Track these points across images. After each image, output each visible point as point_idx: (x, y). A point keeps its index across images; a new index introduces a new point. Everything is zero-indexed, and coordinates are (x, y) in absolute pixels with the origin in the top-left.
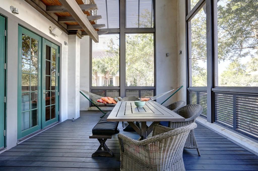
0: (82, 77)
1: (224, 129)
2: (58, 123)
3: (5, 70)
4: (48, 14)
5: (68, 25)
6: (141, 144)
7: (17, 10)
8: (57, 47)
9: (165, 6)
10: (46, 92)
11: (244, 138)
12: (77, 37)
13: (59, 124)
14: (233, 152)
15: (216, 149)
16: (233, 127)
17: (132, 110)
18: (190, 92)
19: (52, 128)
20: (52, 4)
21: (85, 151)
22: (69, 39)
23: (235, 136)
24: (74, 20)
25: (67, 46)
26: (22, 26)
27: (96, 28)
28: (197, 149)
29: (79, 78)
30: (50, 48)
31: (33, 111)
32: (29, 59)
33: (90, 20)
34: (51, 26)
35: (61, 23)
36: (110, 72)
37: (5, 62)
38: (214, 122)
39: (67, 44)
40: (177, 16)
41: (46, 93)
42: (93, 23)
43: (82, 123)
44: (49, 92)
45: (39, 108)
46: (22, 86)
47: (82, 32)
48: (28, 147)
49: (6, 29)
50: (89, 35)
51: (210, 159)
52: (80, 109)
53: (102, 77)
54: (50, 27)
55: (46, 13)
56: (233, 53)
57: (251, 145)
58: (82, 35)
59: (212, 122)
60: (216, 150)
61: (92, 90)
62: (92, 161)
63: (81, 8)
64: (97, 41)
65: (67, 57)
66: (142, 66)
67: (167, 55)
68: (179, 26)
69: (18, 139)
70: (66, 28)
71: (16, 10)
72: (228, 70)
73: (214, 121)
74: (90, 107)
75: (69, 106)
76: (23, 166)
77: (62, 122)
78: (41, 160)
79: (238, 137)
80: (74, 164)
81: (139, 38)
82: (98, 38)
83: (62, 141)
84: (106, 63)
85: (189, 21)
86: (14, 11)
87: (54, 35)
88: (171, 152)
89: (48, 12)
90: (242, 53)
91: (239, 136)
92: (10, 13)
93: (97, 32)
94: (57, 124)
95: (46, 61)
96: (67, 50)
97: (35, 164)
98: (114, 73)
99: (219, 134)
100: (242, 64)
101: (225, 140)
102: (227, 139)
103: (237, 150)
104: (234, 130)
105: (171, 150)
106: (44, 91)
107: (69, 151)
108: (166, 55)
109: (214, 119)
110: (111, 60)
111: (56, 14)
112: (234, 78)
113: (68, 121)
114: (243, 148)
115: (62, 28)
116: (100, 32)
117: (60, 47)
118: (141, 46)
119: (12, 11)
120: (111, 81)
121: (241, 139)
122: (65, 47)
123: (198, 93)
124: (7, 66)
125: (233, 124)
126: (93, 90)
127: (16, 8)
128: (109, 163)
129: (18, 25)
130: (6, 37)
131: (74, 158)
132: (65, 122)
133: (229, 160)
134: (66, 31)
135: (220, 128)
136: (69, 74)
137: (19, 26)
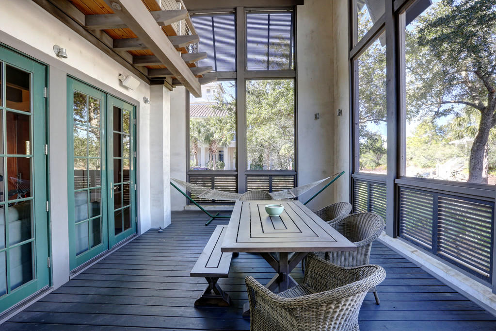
0: (173, 154)
1: (416, 251)
2: (135, 236)
3: (47, 156)
4: (116, 53)
5: (150, 70)
6: (284, 306)
7: (64, 51)
8: (131, 109)
9: (313, 32)
10: (115, 186)
11: (450, 270)
12: (164, 89)
13: (138, 238)
14: (433, 296)
15: (405, 289)
16: (431, 247)
17: (261, 223)
18: (355, 182)
19: (126, 247)
20: (123, 36)
21: (183, 294)
22: (151, 91)
23: (435, 264)
24: (160, 62)
25: (148, 105)
26: (72, 78)
27: (197, 75)
28: (374, 293)
29: (169, 157)
30: (120, 110)
31: (94, 220)
32: (86, 122)
33: (187, 61)
34: (121, 73)
35: (138, 67)
36: (220, 141)
37: (47, 143)
38: (398, 237)
39: (148, 101)
40: (333, 49)
41: (115, 188)
42: (191, 66)
43: (175, 237)
44: (120, 186)
45: (103, 215)
46: (75, 170)
47: (173, 80)
48: (87, 284)
49: (46, 86)
50: (185, 86)
51: (395, 309)
52: (171, 209)
53: (206, 148)
54: (120, 75)
55: (113, 51)
56: (426, 109)
57: (464, 283)
58: (173, 84)
59: (395, 237)
60: (405, 291)
61: (190, 176)
62: (196, 315)
63: (171, 42)
64: (198, 95)
65: (148, 122)
66: (273, 130)
67: (316, 117)
68: (337, 67)
69: (70, 270)
70: (147, 74)
71: (62, 52)
72: (414, 136)
73: (398, 235)
74: (187, 205)
75: (152, 206)
76: (81, 322)
77: (141, 234)
78: (110, 313)
79: (441, 267)
80: (165, 321)
81: (268, 86)
82: (200, 90)
83: (144, 273)
84: (212, 126)
85: (355, 60)
86: (60, 53)
87: (126, 88)
88: (336, 320)
89: (116, 49)
90: (441, 110)
91: (441, 265)
92: (53, 58)
93: (198, 80)
94: (134, 238)
95: (114, 133)
96: (149, 112)
97: (100, 320)
98: (226, 143)
99: (407, 258)
100: (439, 126)
101: (417, 270)
102: (421, 269)
103: (440, 290)
104: (434, 253)
105: (338, 317)
106: (111, 184)
107: (155, 293)
108: (314, 116)
109: (397, 232)
110: (221, 121)
111: (130, 52)
112: (425, 150)
113: (152, 230)
114: (449, 287)
115: (140, 75)
116: (203, 80)
117: (137, 108)
118: (271, 99)
119: (57, 53)
120: (220, 155)
121: (446, 270)
122: (145, 107)
123: (370, 185)
124: (49, 150)
125: (431, 243)
126: (193, 176)
127: (62, 49)
128: (224, 319)
129: (66, 76)
130: (46, 99)
131: (164, 308)
132: (146, 233)
133: (427, 312)
134: (147, 79)
135: (409, 247)
136: (152, 153)
137: (69, 78)
